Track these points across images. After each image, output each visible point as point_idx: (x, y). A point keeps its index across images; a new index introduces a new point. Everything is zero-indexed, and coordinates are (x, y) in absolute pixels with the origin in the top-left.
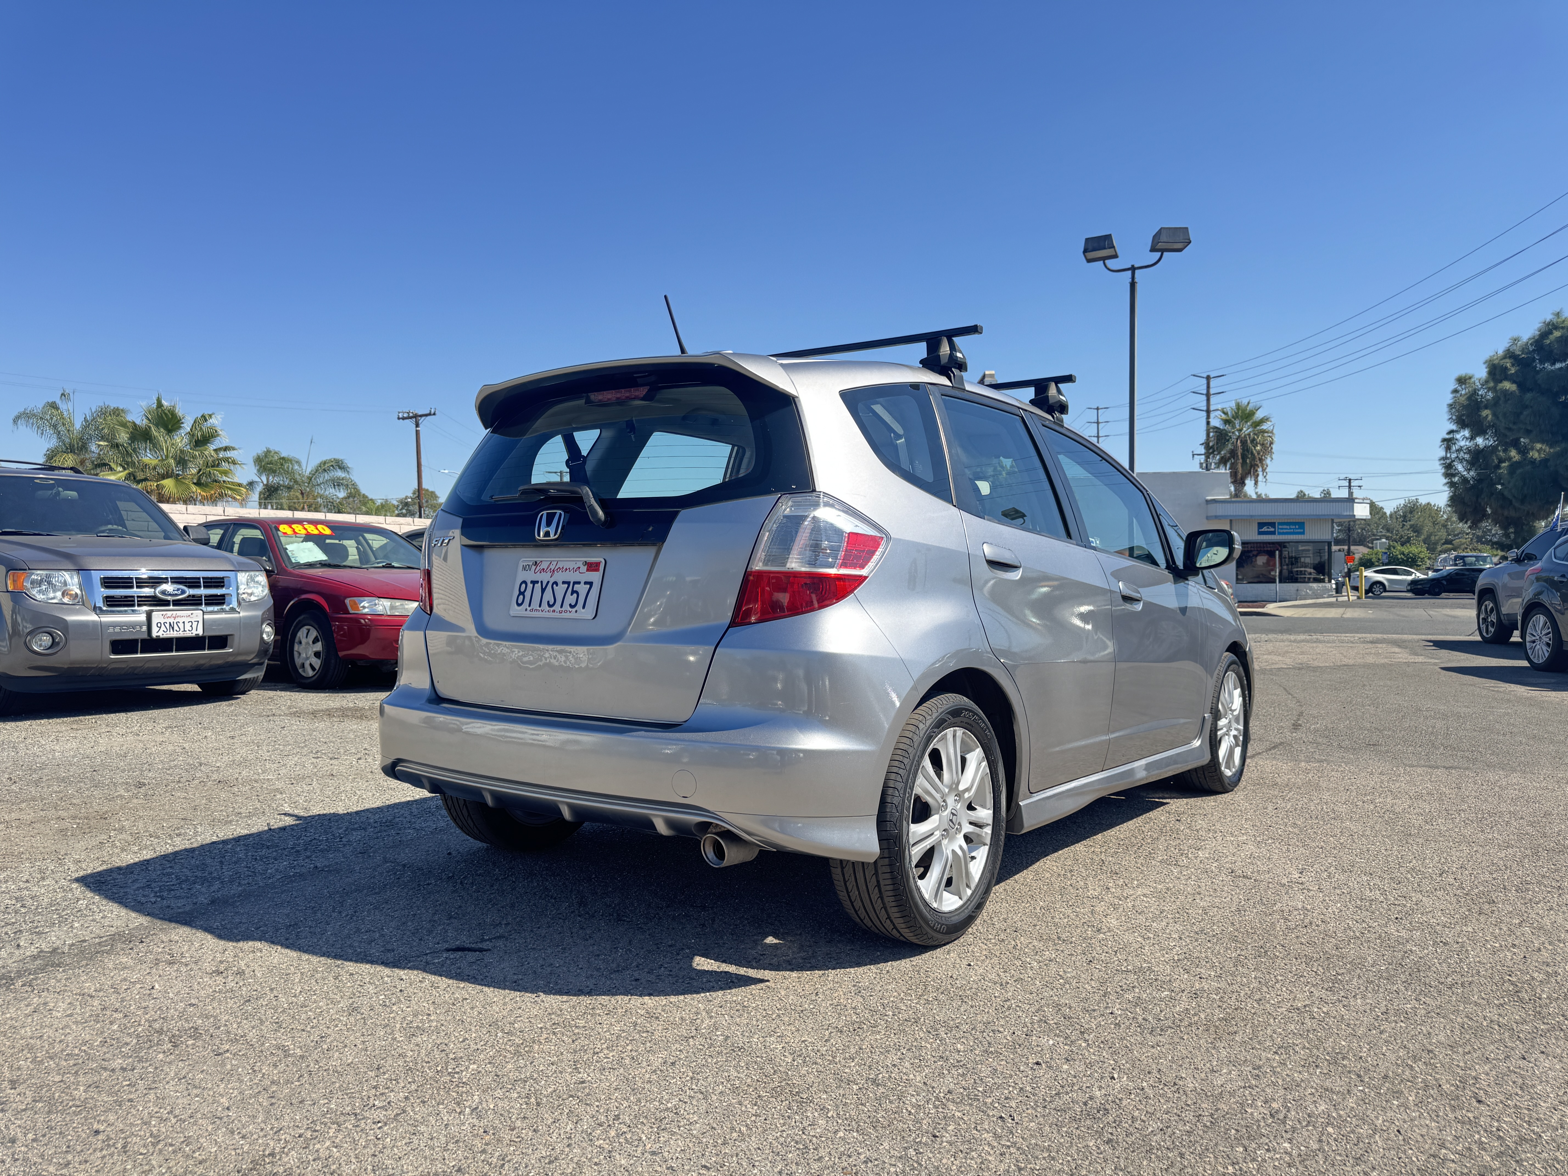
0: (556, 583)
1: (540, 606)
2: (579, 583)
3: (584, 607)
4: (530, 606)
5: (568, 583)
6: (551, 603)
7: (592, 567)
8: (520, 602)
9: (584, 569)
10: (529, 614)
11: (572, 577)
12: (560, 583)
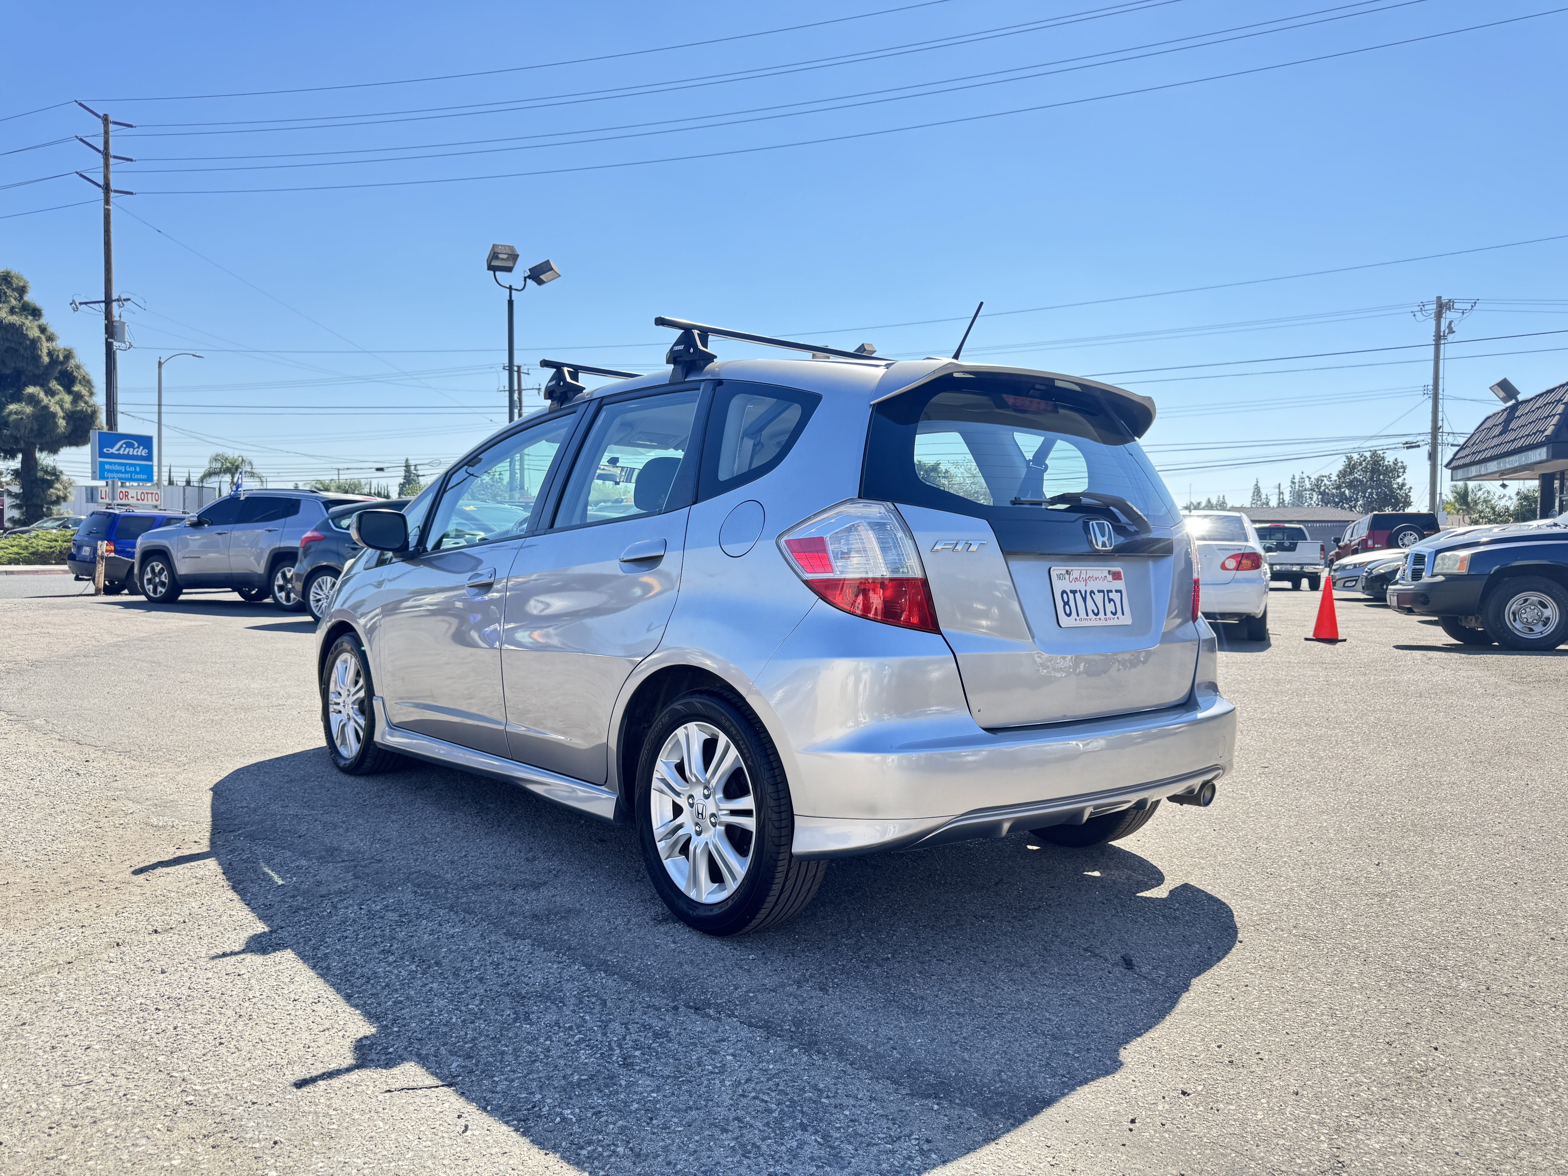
0: (1092, 592)
1: (1087, 615)
2: (1111, 591)
3: (1123, 614)
4: (1078, 615)
5: (1103, 591)
6: (1096, 611)
7: (1116, 576)
8: (1068, 612)
9: (1110, 578)
10: (1079, 624)
11: (1105, 587)
12: (1096, 592)
